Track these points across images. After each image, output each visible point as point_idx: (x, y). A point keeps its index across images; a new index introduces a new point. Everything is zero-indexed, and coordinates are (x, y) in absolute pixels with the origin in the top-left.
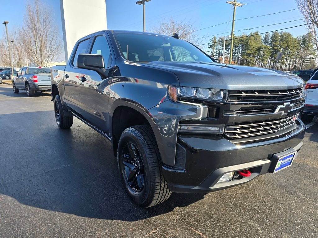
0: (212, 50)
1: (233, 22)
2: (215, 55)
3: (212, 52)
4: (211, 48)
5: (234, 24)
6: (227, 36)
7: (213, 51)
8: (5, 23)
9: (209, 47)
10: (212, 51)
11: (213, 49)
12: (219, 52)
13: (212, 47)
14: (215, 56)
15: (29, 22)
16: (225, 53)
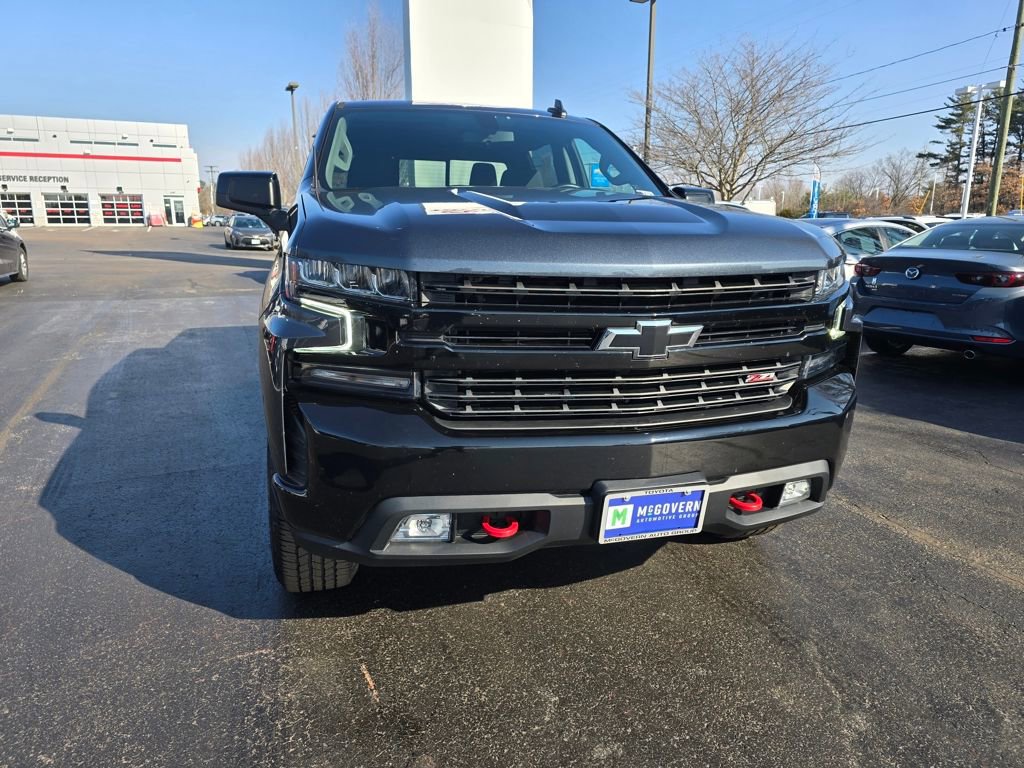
0: (954, 136)
1: (1017, 29)
2: (962, 154)
3: (952, 145)
4: (948, 131)
5: (1021, 37)
6: (989, 86)
7: (954, 139)
8: (291, 88)
9: (939, 127)
10: (954, 141)
11: (958, 132)
12: (983, 141)
13: (953, 126)
14: (962, 160)
15: (351, 79)
16: (1009, 144)
